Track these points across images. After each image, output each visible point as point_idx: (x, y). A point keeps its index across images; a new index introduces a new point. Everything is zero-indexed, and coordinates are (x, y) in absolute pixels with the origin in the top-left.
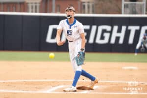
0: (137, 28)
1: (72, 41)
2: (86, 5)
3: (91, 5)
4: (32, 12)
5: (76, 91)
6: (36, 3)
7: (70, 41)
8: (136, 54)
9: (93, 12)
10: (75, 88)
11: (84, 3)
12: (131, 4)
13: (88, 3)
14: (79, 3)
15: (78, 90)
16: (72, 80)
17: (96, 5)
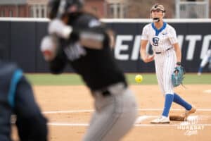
0: (199, 37)
1: (160, 53)
2: (115, 7)
3: (122, 7)
4: (37, 17)
5: (168, 123)
6: (42, 6)
7: (157, 53)
8: (199, 74)
9: (125, 17)
10: (167, 119)
11: (112, 4)
12: (189, 5)
13: (118, 4)
14: (105, 5)
15: (171, 122)
16: (162, 109)
17: (129, 7)
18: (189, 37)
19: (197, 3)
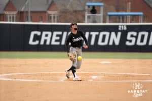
0: (97, 33)
2: (52, 16)
3: (56, 16)
4: (10, 21)
6: (13, 15)
18: (92, 33)
19: (97, 15)
